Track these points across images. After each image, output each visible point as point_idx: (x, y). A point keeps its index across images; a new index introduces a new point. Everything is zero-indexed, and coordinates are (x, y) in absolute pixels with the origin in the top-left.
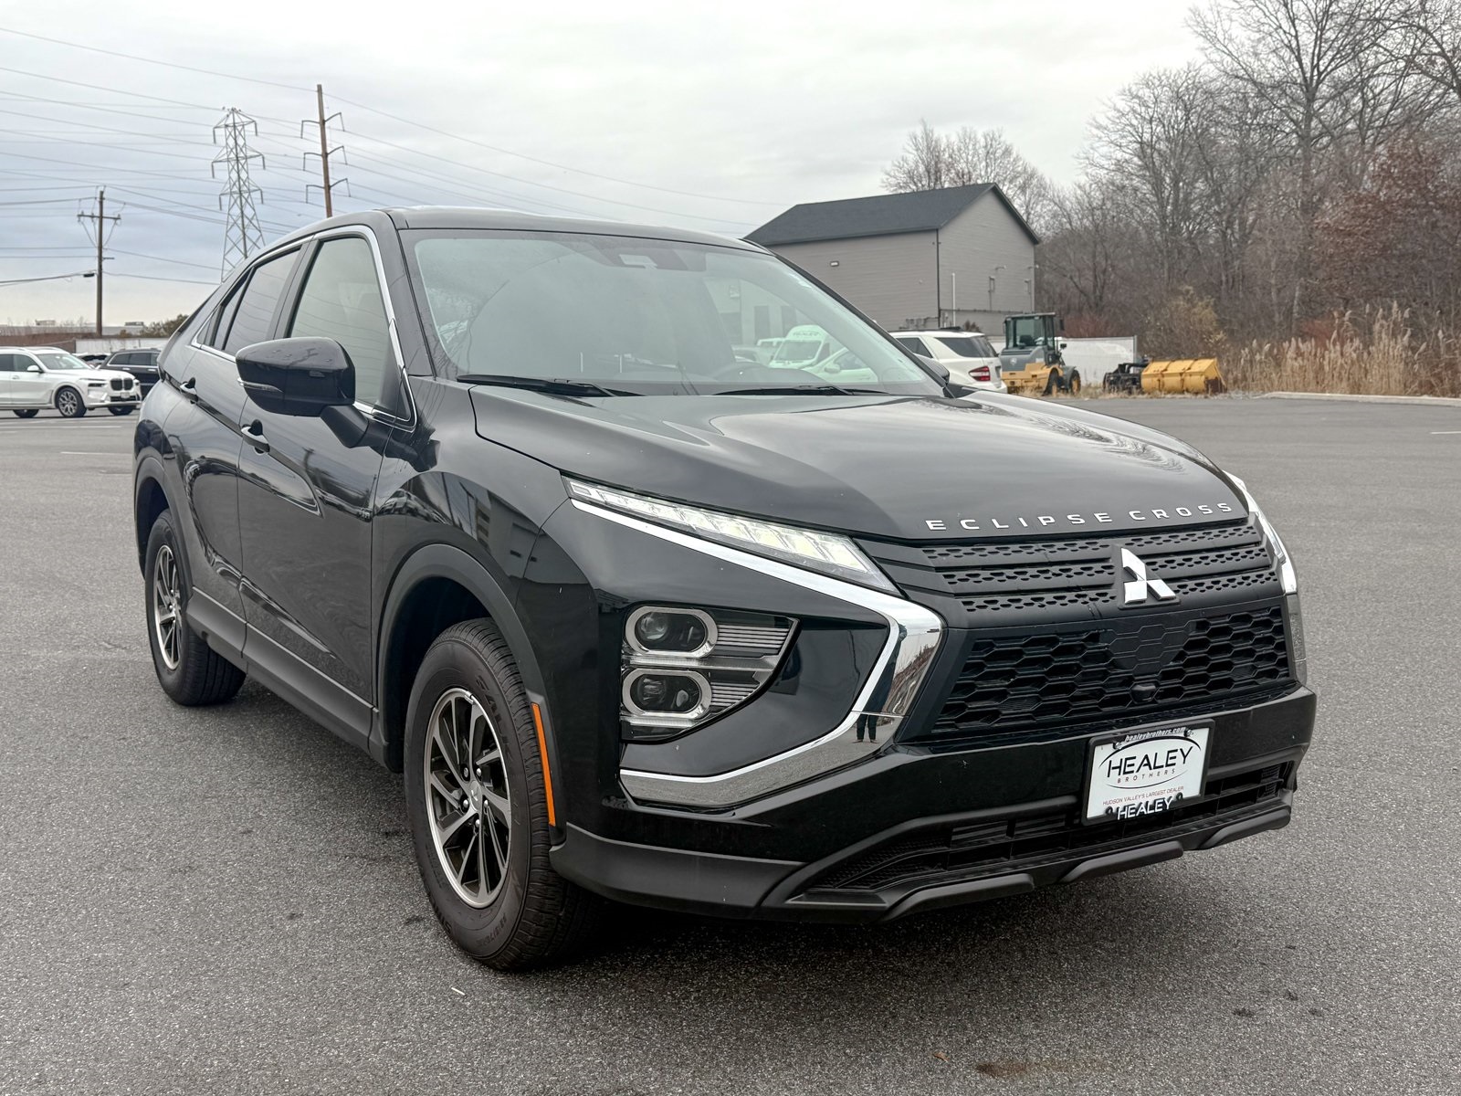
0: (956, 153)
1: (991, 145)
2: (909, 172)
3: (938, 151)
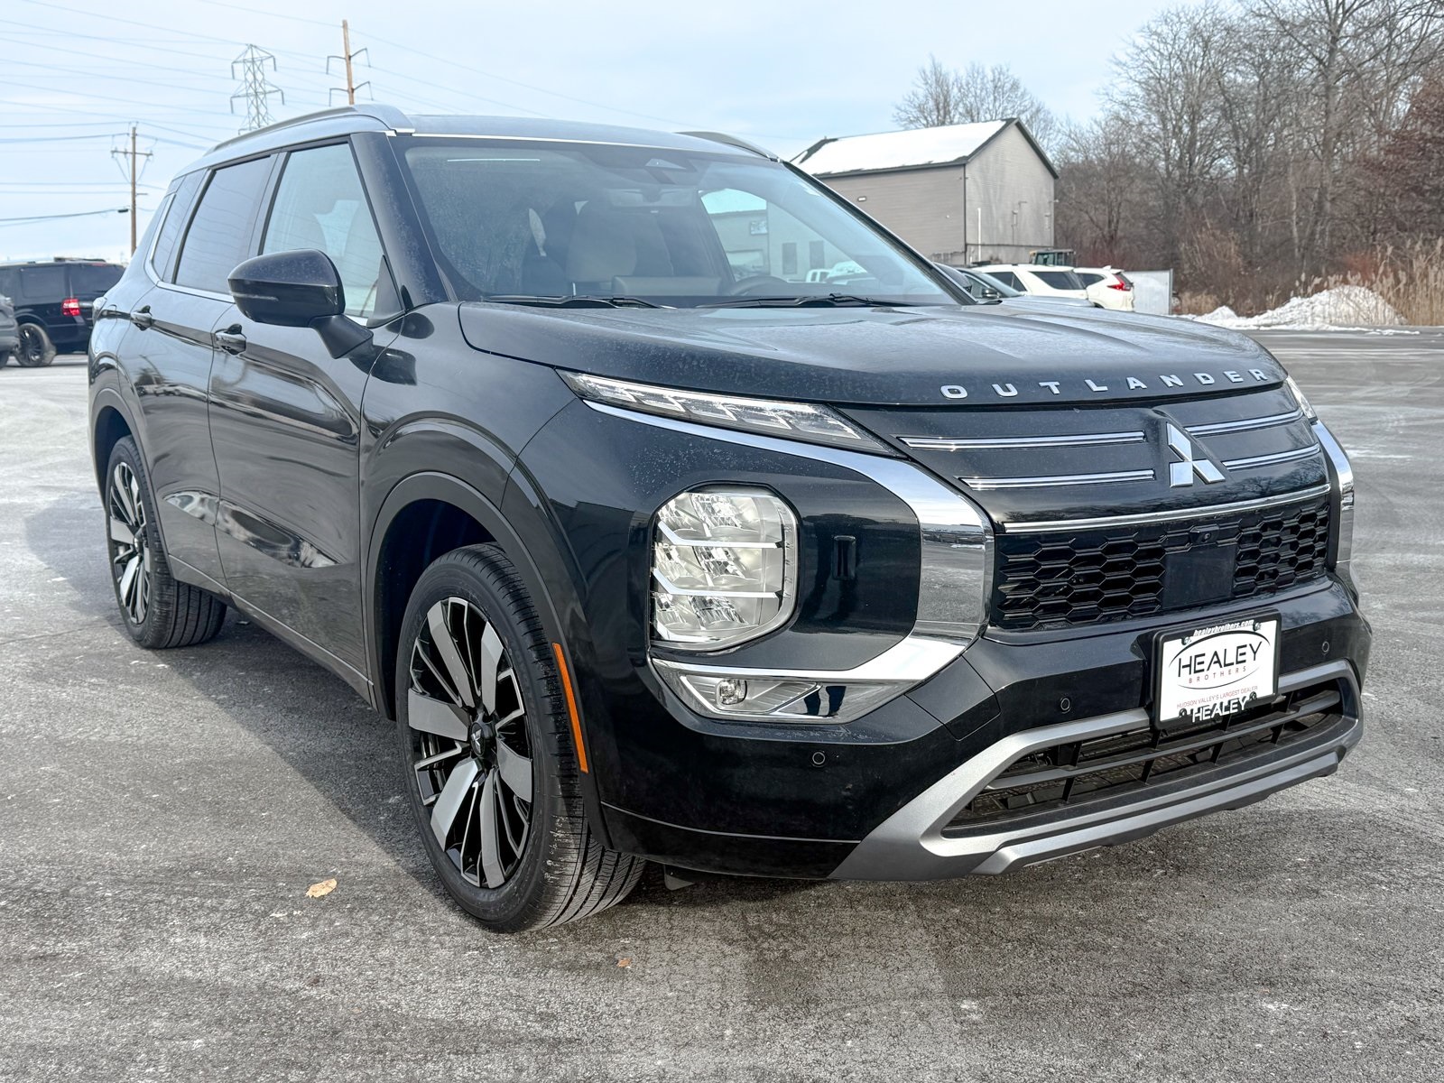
0: (965, 87)
1: (999, 79)
2: (918, 107)
3: (947, 86)
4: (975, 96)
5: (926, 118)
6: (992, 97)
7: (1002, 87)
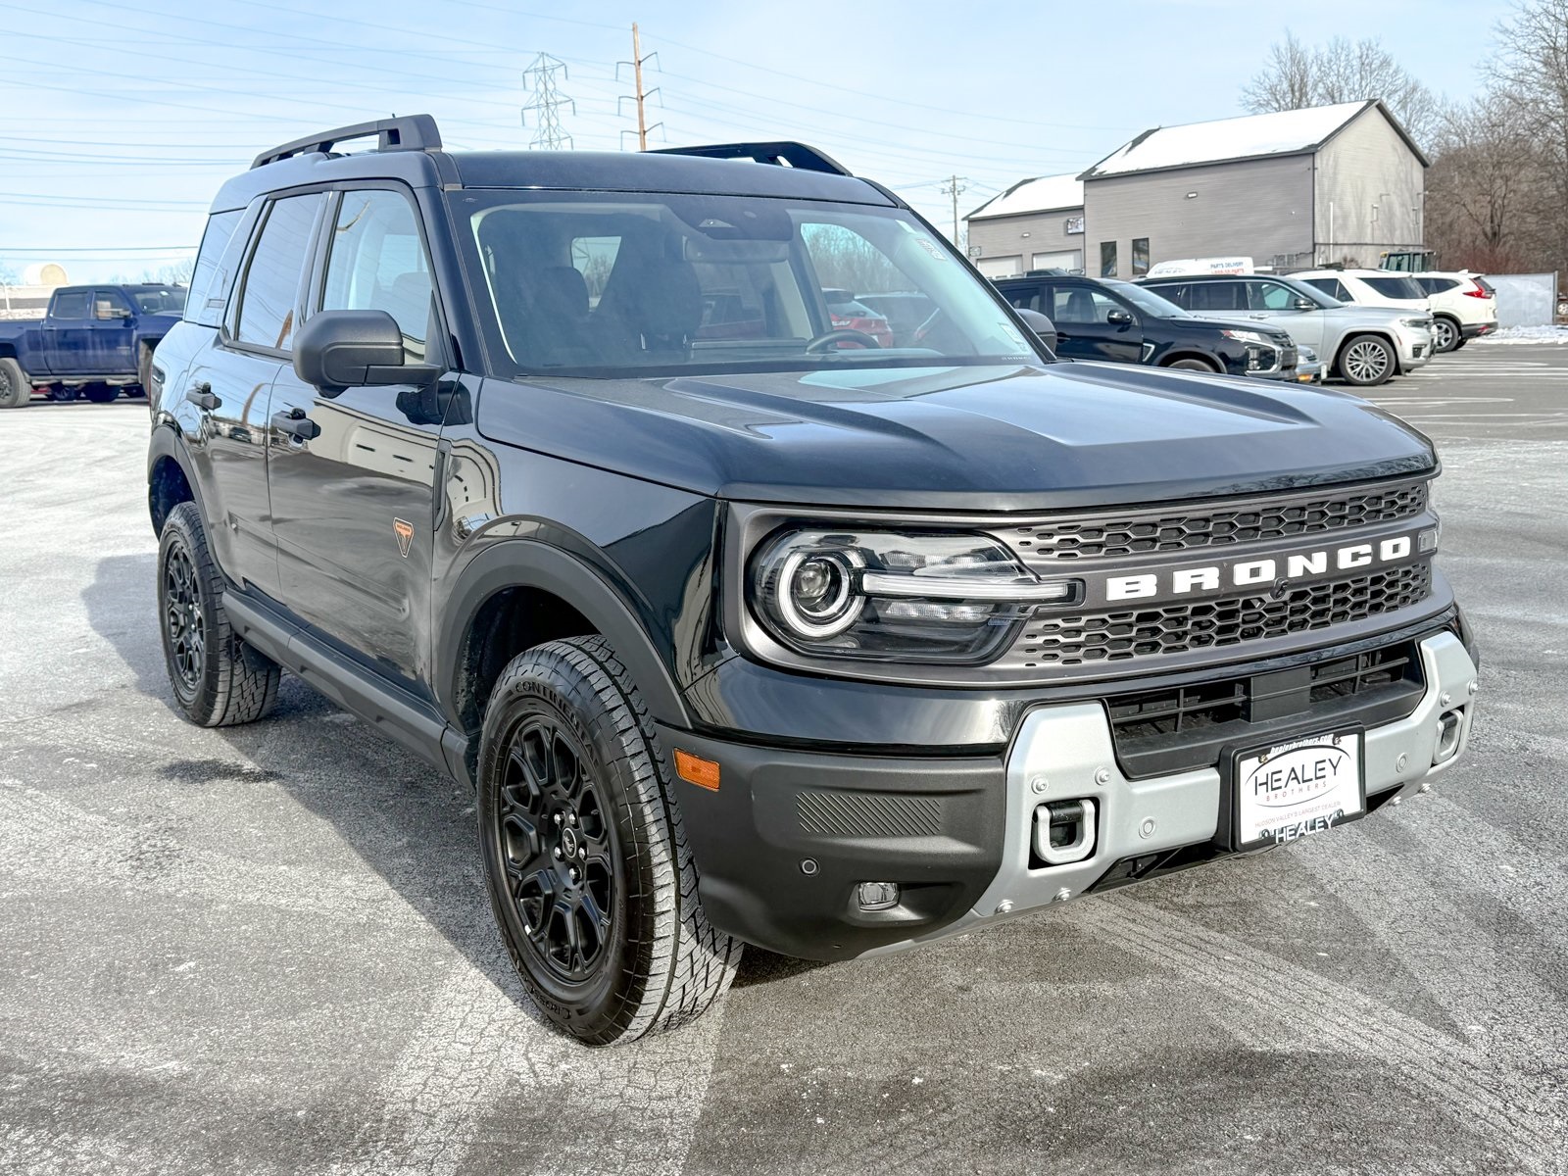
0: (1326, 64)
1: (1367, 55)
2: (1271, 89)
3: (1304, 64)
4: (1338, 75)
5: (1277, 101)
6: (1358, 76)
7: (1370, 64)
